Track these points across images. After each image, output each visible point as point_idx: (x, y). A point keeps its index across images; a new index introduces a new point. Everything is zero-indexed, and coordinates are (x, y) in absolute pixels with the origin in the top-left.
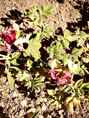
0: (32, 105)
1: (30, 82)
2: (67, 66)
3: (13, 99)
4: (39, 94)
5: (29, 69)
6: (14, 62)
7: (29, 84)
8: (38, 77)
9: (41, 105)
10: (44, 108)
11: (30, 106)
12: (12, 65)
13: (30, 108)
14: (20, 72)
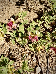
0: (23, 51)
1: (21, 42)
2: (35, 34)
3: (16, 49)
4: (25, 46)
5: (20, 37)
6: (14, 35)
7: (21, 43)
8: (24, 39)
9: (27, 50)
10: (28, 51)
11: (22, 51)
12: (13, 36)
13: (22, 52)
14: (17, 38)
